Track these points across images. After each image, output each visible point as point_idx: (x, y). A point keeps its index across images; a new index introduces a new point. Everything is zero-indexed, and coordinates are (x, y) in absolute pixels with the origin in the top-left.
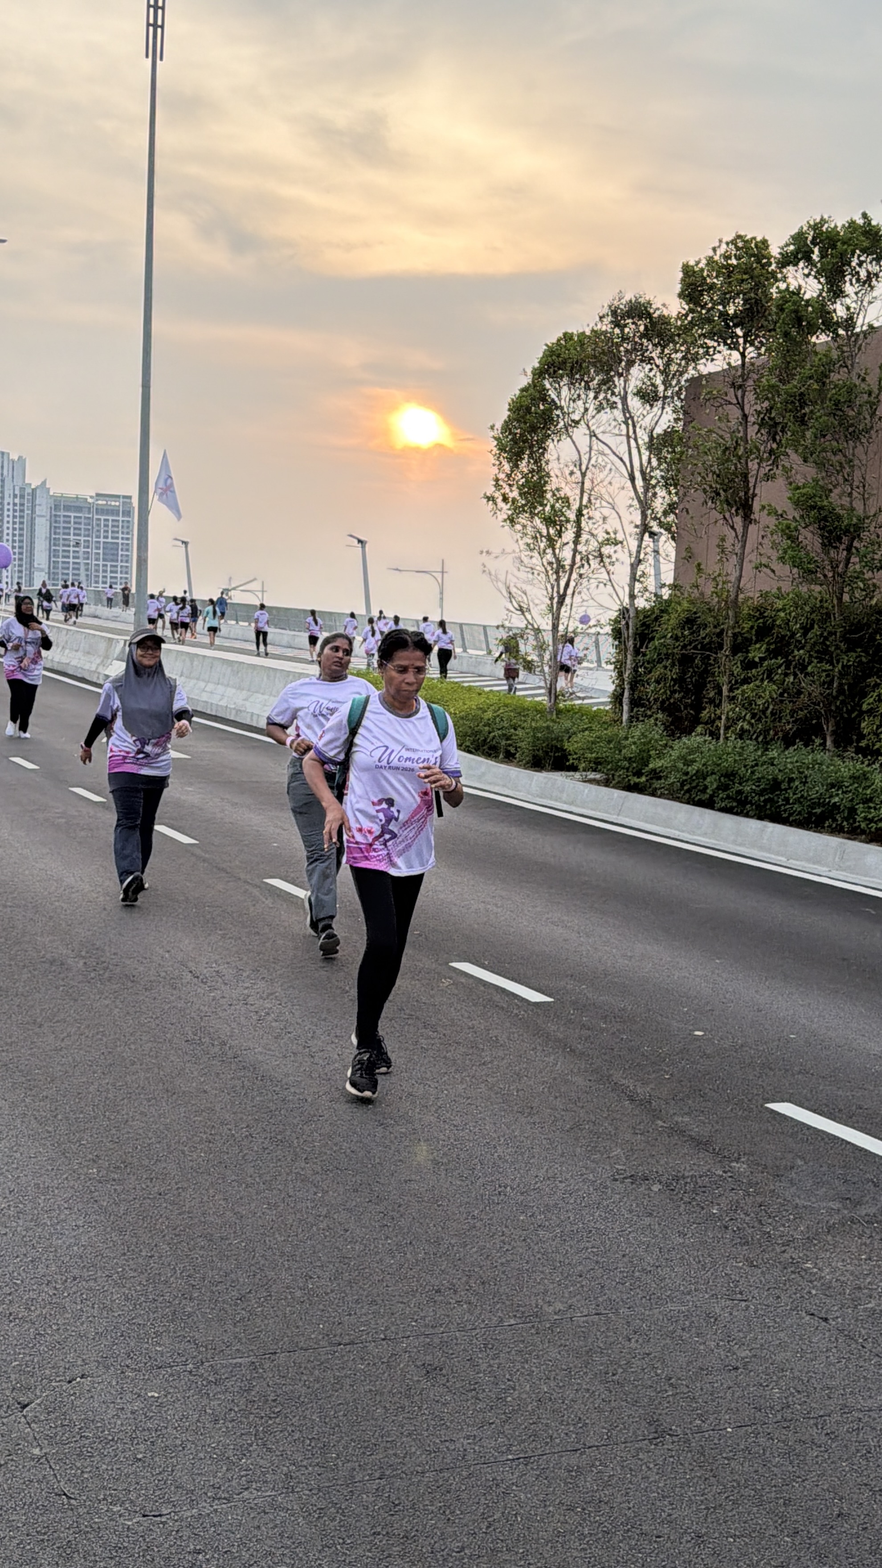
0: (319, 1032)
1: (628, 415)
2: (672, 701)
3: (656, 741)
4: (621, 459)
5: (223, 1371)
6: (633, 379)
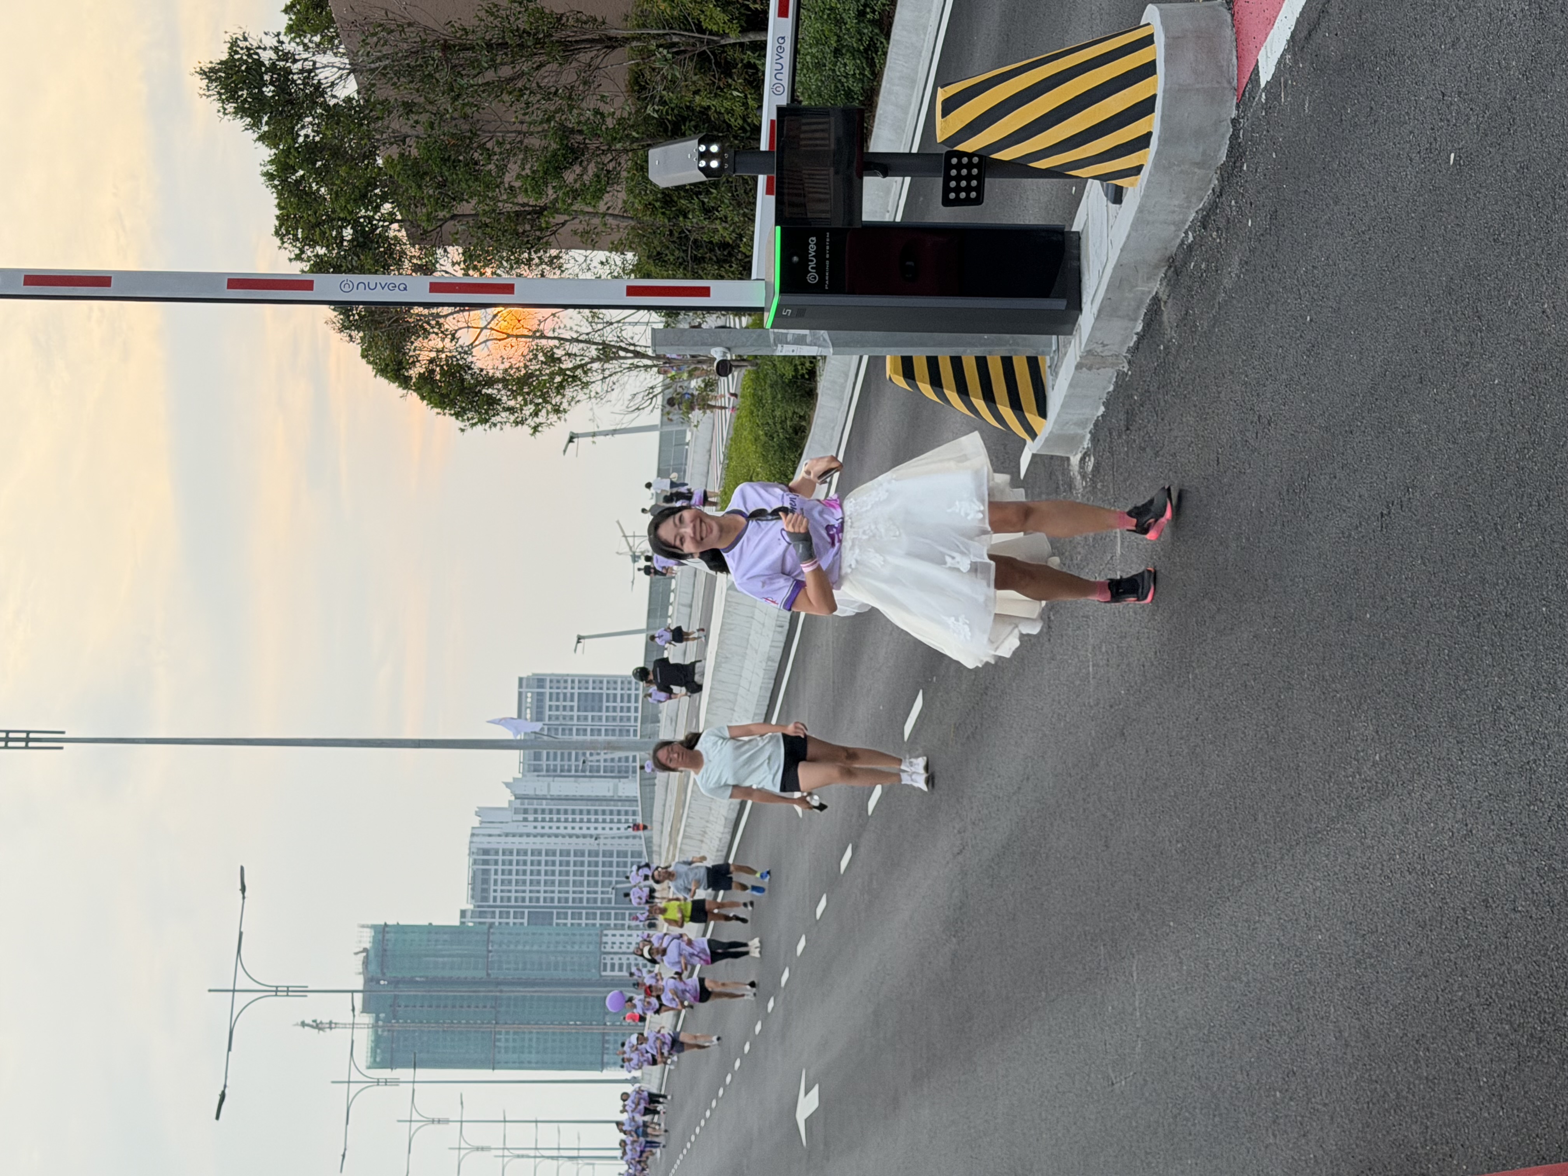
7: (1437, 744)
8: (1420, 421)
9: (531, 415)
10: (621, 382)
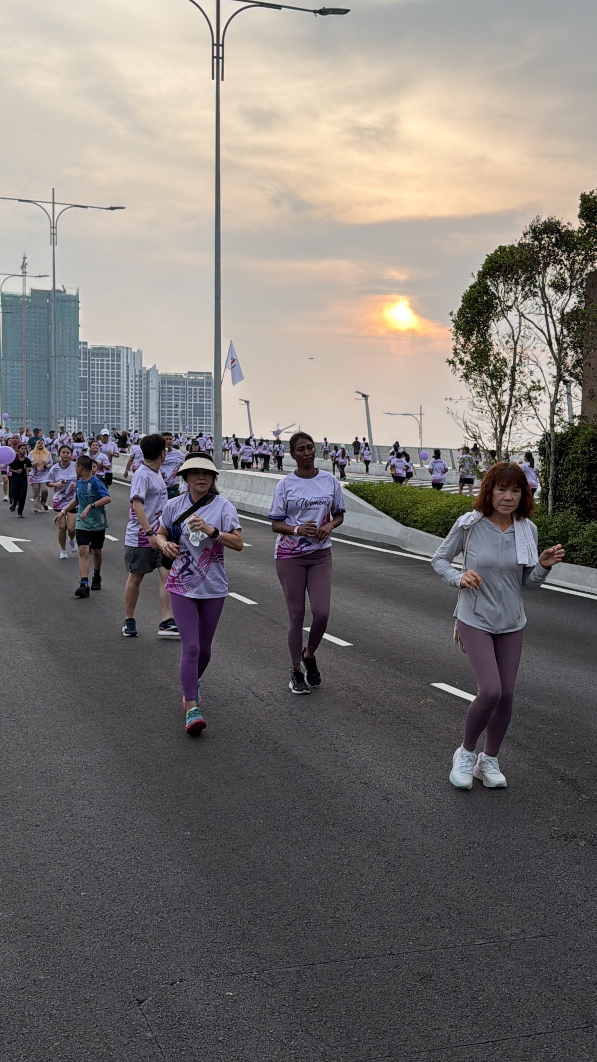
0: (340, 734)
1: (545, 300)
2: (583, 497)
3: (572, 525)
4: (542, 331)
5: (278, 976)
6: (549, 276)
9: (462, 358)
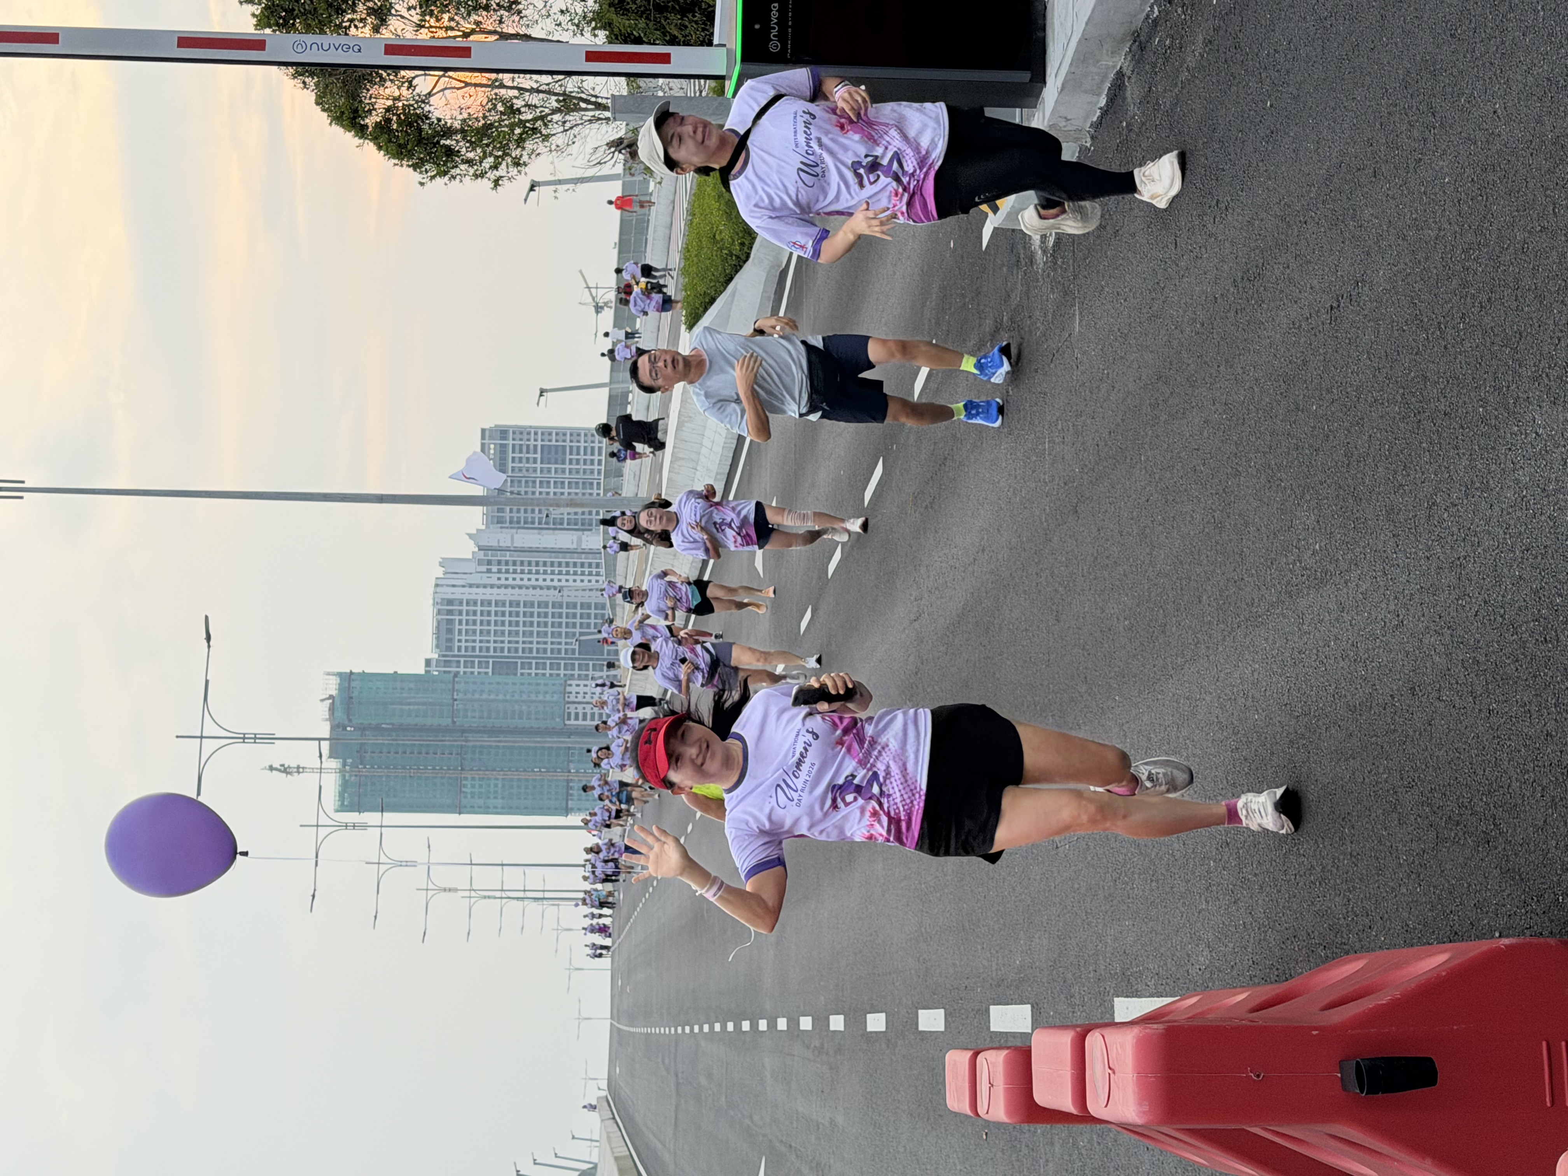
7: (1374, 536)
8: (1372, 215)
9: (491, 168)
10: (583, 135)
